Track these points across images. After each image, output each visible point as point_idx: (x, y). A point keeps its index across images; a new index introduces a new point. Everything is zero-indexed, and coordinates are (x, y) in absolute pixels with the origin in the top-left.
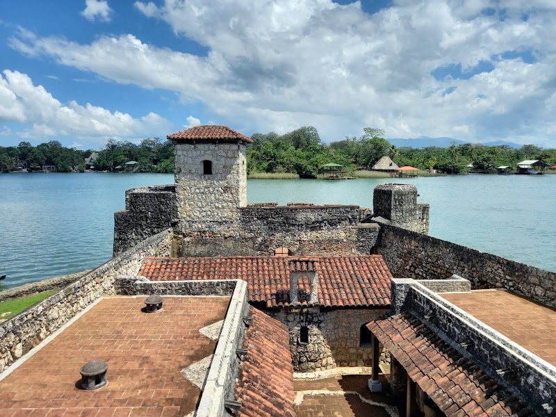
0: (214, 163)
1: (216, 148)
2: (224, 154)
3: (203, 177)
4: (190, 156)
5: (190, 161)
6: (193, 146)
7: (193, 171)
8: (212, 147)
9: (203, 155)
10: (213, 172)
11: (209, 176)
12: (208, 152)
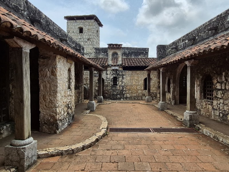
0: (84, 28)
1: (85, 22)
2: (88, 24)
3: (79, 34)
4: (74, 25)
5: (73, 28)
6: (75, 21)
7: (75, 32)
8: (83, 21)
9: (79, 25)
10: (83, 32)
11: (82, 34)
12: (81, 23)
